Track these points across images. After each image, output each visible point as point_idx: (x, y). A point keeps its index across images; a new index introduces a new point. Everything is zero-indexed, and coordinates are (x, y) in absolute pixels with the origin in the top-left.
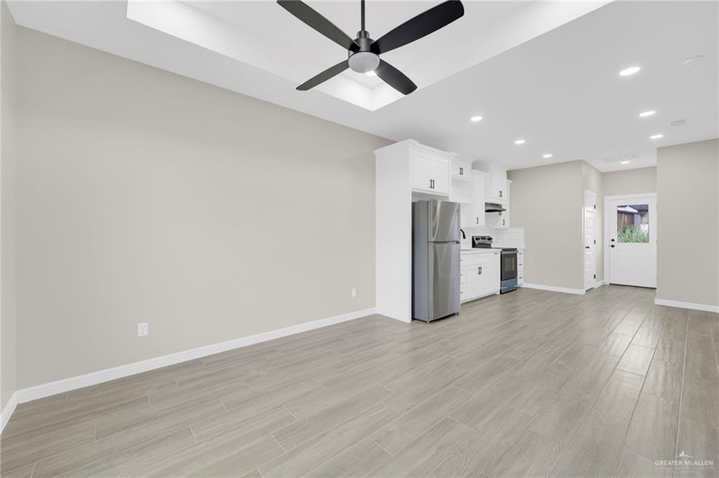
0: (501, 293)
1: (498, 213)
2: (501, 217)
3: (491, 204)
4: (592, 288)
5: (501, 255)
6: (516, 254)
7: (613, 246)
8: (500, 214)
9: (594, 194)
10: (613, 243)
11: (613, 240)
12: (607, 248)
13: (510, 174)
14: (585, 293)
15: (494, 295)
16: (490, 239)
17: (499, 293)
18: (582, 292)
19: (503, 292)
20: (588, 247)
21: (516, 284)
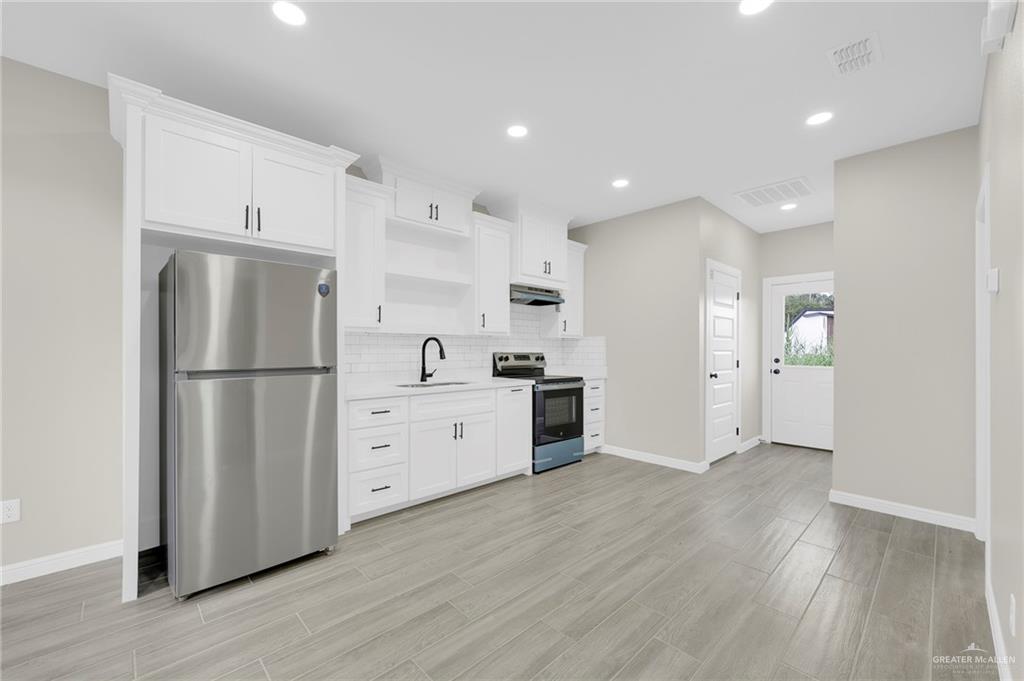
0: (534, 472)
1: (554, 306)
2: (559, 314)
3: (530, 288)
4: (734, 453)
5: (534, 393)
6: (582, 389)
7: (776, 372)
8: (557, 310)
9: (738, 272)
10: (776, 366)
11: (777, 361)
12: (767, 376)
13: (576, 233)
14: (708, 467)
15: (521, 476)
16: (540, 358)
17: (529, 472)
18: (700, 467)
19: (537, 470)
20: (716, 376)
21: (582, 450)
